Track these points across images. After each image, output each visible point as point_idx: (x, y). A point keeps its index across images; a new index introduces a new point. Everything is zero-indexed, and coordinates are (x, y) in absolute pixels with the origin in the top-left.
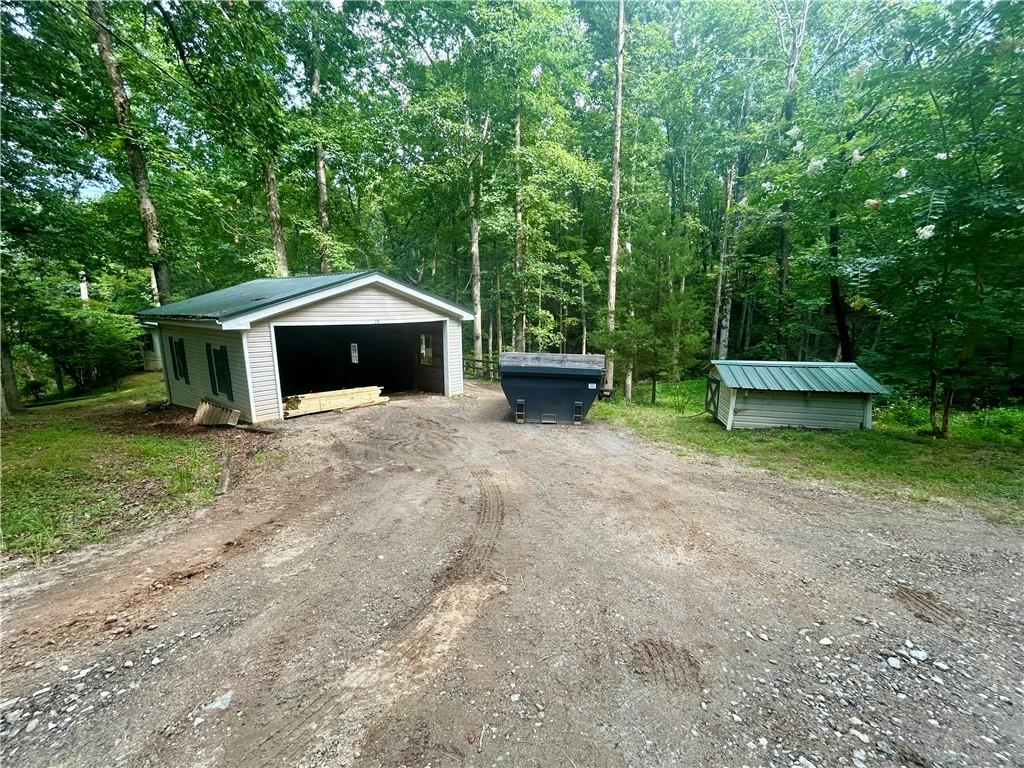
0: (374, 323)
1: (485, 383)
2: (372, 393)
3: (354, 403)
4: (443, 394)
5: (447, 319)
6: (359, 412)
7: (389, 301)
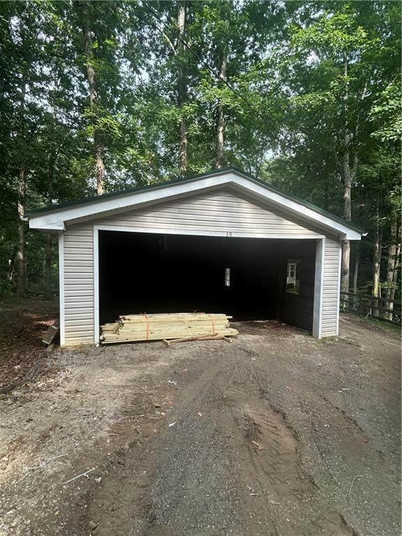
0: (225, 235)
1: (358, 319)
2: (217, 324)
3: (190, 334)
4: (311, 334)
5: (323, 237)
6: (196, 347)
7: (246, 209)
